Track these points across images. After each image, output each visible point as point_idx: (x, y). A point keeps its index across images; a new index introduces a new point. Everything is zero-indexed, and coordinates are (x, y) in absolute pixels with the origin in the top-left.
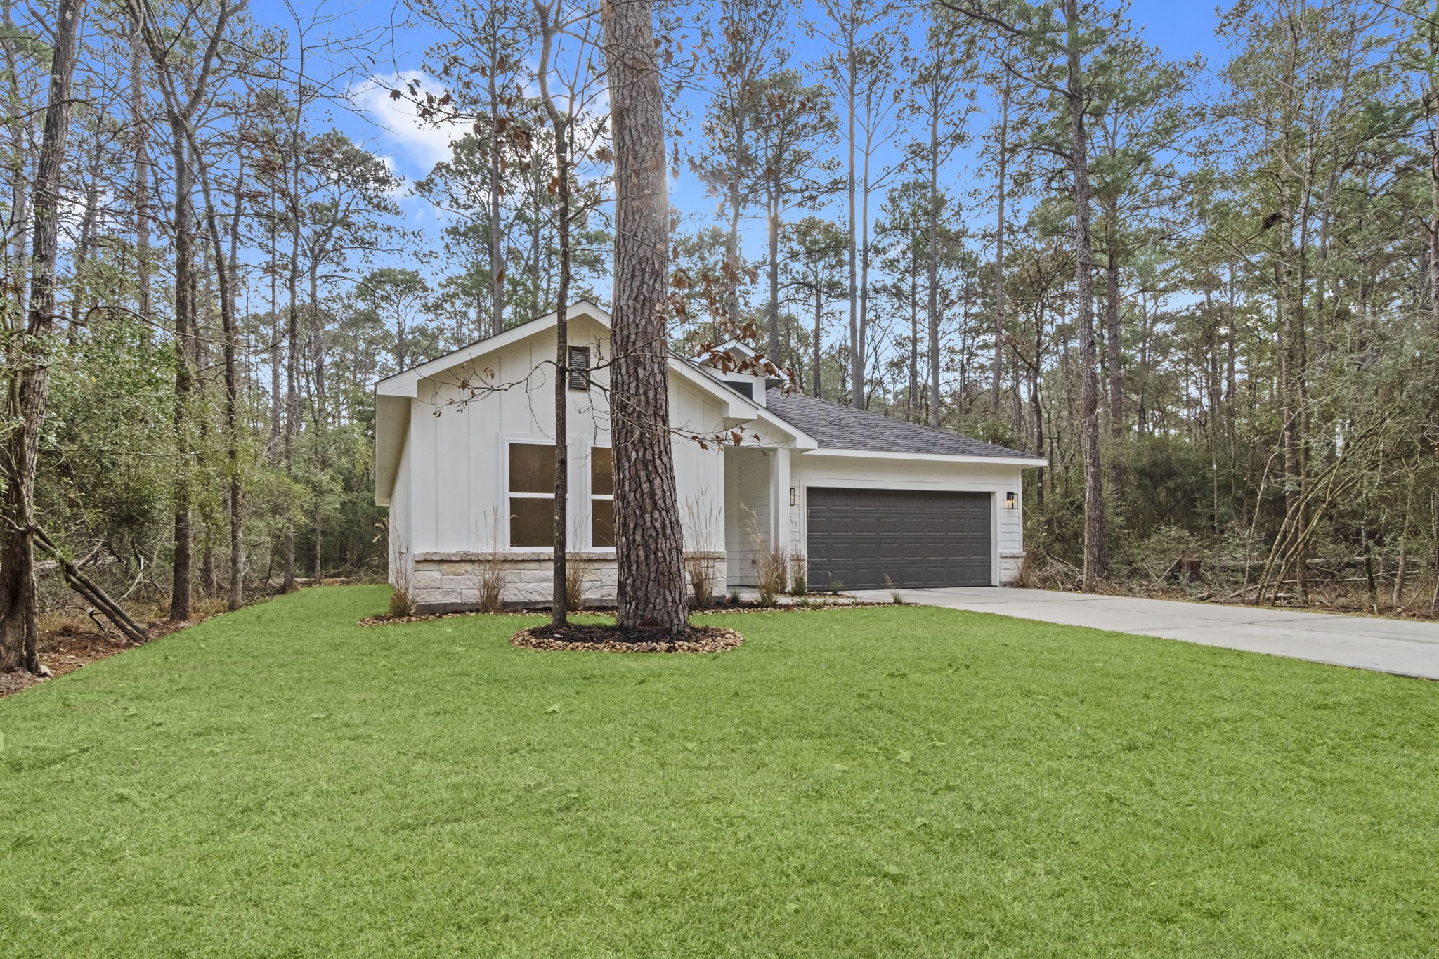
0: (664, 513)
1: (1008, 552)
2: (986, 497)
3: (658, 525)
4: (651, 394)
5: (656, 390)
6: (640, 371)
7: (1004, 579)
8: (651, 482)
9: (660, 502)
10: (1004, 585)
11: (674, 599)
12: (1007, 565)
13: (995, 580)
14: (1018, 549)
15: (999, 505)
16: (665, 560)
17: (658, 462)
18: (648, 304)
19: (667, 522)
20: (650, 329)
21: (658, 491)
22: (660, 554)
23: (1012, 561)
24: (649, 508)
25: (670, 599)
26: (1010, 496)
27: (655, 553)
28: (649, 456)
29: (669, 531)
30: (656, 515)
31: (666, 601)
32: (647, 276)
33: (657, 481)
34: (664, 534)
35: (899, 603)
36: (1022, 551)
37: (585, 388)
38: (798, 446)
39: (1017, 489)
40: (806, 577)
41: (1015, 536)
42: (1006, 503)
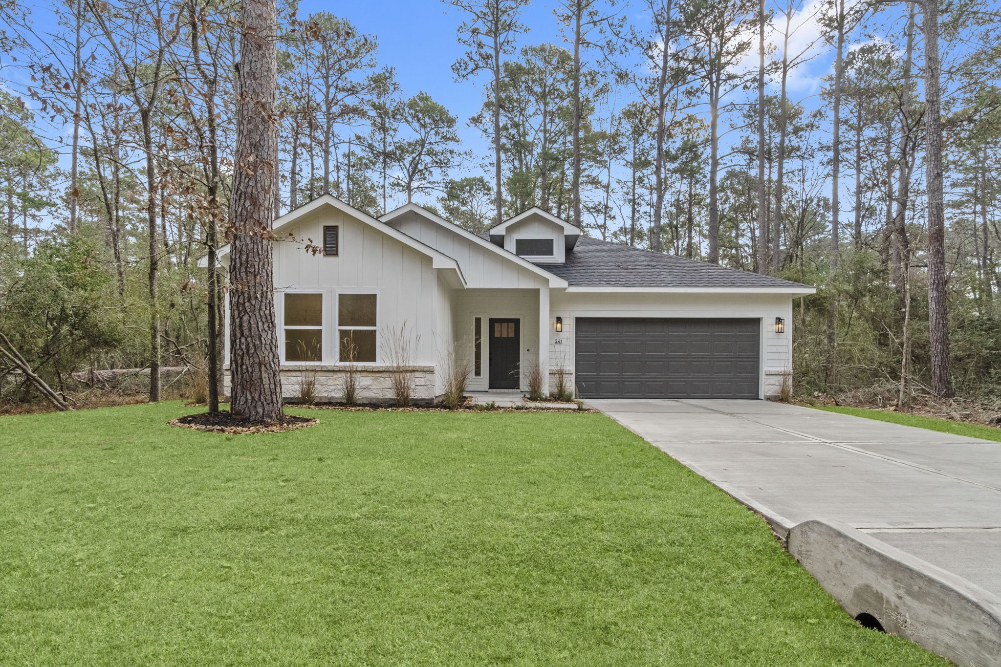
0: (249, 339)
1: (774, 370)
2: (756, 322)
3: (244, 347)
4: (244, 258)
5: (247, 255)
6: (237, 242)
7: (769, 394)
8: (241, 318)
9: (246, 332)
10: (768, 399)
11: (253, 398)
12: (773, 382)
13: (762, 395)
14: (786, 366)
15: (767, 329)
16: (248, 371)
17: (247, 304)
18: (243, 196)
19: (251, 345)
20: (245, 213)
21: (245, 324)
22: (244, 367)
23: (776, 377)
24: (238, 335)
25: (249, 397)
26: (779, 320)
27: (241, 366)
28: (241, 301)
29: (252, 351)
30: (243, 340)
31: (247, 400)
32: (243, 177)
33: (246, 318)
34: (248, 353)
35: (580, 409)
36: (789, 368)
37: (336, 254)
38: (551, 286)
39: (787, 315)
40: (573, 387)
41: (783, 356)
42: (775, 327)
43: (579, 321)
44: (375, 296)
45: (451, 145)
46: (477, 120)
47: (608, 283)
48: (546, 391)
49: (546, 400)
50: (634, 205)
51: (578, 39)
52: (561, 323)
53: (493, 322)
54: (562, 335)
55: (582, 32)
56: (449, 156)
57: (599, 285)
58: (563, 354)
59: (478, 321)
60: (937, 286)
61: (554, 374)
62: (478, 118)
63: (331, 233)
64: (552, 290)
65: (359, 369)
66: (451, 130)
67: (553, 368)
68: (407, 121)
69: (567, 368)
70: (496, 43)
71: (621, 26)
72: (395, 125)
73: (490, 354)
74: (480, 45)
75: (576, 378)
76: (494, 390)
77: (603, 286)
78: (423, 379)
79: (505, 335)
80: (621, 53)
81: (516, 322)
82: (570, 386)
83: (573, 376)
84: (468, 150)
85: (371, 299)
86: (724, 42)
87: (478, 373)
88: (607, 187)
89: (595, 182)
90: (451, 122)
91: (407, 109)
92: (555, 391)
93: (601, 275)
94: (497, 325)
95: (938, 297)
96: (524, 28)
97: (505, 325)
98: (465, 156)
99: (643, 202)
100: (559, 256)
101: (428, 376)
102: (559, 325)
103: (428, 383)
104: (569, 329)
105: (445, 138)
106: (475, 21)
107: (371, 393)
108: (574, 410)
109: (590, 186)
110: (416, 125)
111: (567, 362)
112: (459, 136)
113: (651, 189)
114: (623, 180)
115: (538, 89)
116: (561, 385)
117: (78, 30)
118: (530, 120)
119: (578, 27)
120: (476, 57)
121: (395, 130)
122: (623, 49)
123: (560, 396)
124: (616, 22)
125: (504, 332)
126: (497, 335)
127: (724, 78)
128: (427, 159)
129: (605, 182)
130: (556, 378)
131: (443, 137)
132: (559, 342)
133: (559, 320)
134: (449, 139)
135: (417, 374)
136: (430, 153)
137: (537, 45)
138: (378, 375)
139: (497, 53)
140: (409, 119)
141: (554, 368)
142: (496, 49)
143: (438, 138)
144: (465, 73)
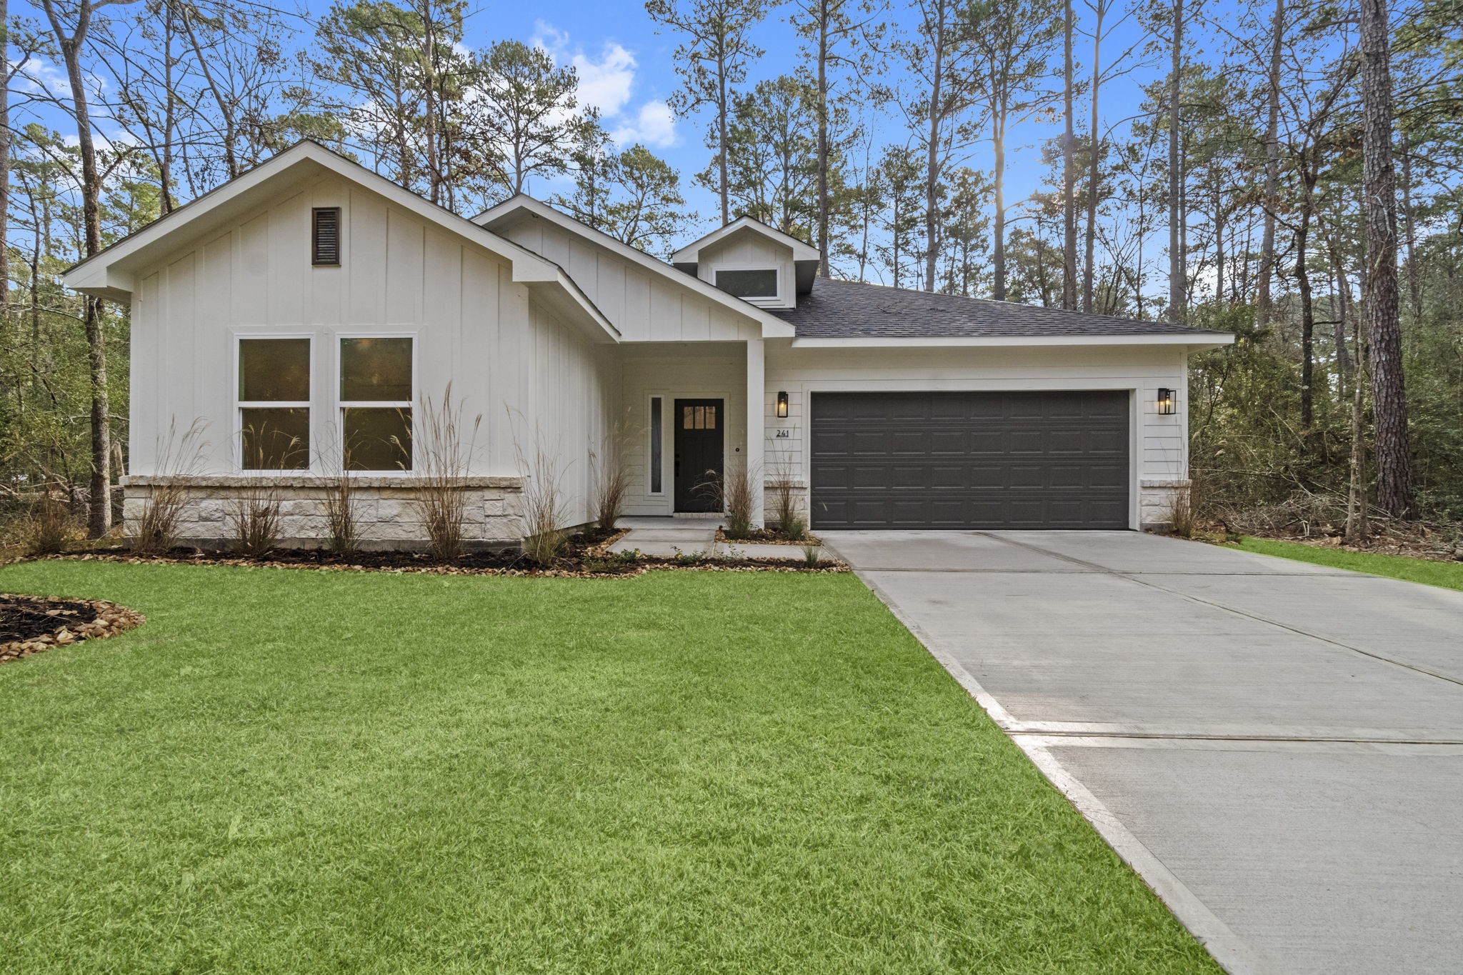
1: (1157, 479)
2: (1122, 397)
7: (1149, 521)
10: (1148, 529)
12: (1156, 500)
13: (1134, 522)
14: (1179, 472)
15: (1143, 409)
23: (1163, 493)
26: (1164, 394)
35: (811, 564)
36: (1185, 478)
37: (335, 261)
38: (765, 334)
39: (1180, 382)
40: (808, 512)
41: (1173, 456)
42: (1159, 406)
43: (817, 398)
44: (409, 341)
45: (673, 207)
46: (704, 178)
47: (867, 333)
48: (758, 520)
49: (757, 537)
50: (896, 277)
51: (823, 52)
52: (786, 402)
53: (680, 405)
54: (788, 423)
55: (828, 42)
56: (670, 220)
57: (851, 334)
58: (787, 455)
59: (656, 404)
60: (1388, 344)
61: (774, 488)
62: (706, 175)
63: (326, 223)
64: (769, 343)
65: (376, 484)
66: (673, 190)
67: (772, 479)
68: (621, 181)
69: (797, 479)
70: (720, 68)
71: (879, 37)
72: (607, 186)
73: (676, 456)
74: (701, 72)
75: (812, 494)
76: (682, 515)
77: (858, 336)
78: (499, 504)
79: (700, 426)
80: (880, 73)
81: (718, 404)
82: (802, 508)
83: (808, 492)
84: (693, 213)
85: (403, 347)
86: (1010, 61)
87: (656, 487)
88: (863, 256)
89: (848, 250)
90: (673, 180)
91: (620, 166)
92: (776, 516)
93: (854, 323)
94: (687, 410)
95: (1389, 362)
96: (756, 50)
97: (701, 410)
98: (689, 219)
99: (907, 274)
100: (786, 297)
101: (510, 497)
102: (782, 406)
103: (510, 511)
104: (800, 415)
105: (666, 199)
106: (694, 44)
107: (399, 531)
108: (797, 565)
109: (842, 257)
110: (631, 185)
111: (796, 469)
112: (683, 197)
113: (919, 256)
114: (884, 245)
115: (777, 137)
116: (785, 510)
117: (167, 45)
118: (769, 176)
119: (824, 36)
120: (696, 88)
121: (607, 193)
122: (882, 67)
123: (784, 530)
124: (872, 31)
125: (701, 420)
126: (688, 425)
127: (1010, 107)
128: (644, 226)
129: (860, 251)
130: (777, 497)
131: (663, 199)
132: (782, 435)
133: (783, 397)
134: (671, 200)
135: (488, 494)
136: (649, 218)
137: (774, 79)
138: (412, 496)
139: (722, 82)
140: (624, 178)
141: (774, 479)
142: (721, 75)
143: (658, 200)
144: (683, 110)
